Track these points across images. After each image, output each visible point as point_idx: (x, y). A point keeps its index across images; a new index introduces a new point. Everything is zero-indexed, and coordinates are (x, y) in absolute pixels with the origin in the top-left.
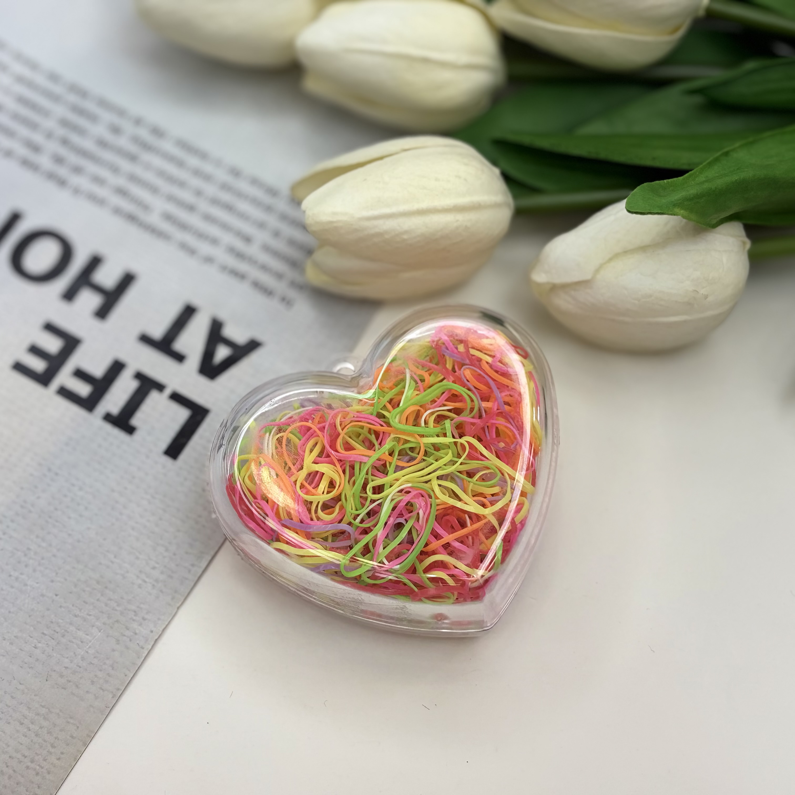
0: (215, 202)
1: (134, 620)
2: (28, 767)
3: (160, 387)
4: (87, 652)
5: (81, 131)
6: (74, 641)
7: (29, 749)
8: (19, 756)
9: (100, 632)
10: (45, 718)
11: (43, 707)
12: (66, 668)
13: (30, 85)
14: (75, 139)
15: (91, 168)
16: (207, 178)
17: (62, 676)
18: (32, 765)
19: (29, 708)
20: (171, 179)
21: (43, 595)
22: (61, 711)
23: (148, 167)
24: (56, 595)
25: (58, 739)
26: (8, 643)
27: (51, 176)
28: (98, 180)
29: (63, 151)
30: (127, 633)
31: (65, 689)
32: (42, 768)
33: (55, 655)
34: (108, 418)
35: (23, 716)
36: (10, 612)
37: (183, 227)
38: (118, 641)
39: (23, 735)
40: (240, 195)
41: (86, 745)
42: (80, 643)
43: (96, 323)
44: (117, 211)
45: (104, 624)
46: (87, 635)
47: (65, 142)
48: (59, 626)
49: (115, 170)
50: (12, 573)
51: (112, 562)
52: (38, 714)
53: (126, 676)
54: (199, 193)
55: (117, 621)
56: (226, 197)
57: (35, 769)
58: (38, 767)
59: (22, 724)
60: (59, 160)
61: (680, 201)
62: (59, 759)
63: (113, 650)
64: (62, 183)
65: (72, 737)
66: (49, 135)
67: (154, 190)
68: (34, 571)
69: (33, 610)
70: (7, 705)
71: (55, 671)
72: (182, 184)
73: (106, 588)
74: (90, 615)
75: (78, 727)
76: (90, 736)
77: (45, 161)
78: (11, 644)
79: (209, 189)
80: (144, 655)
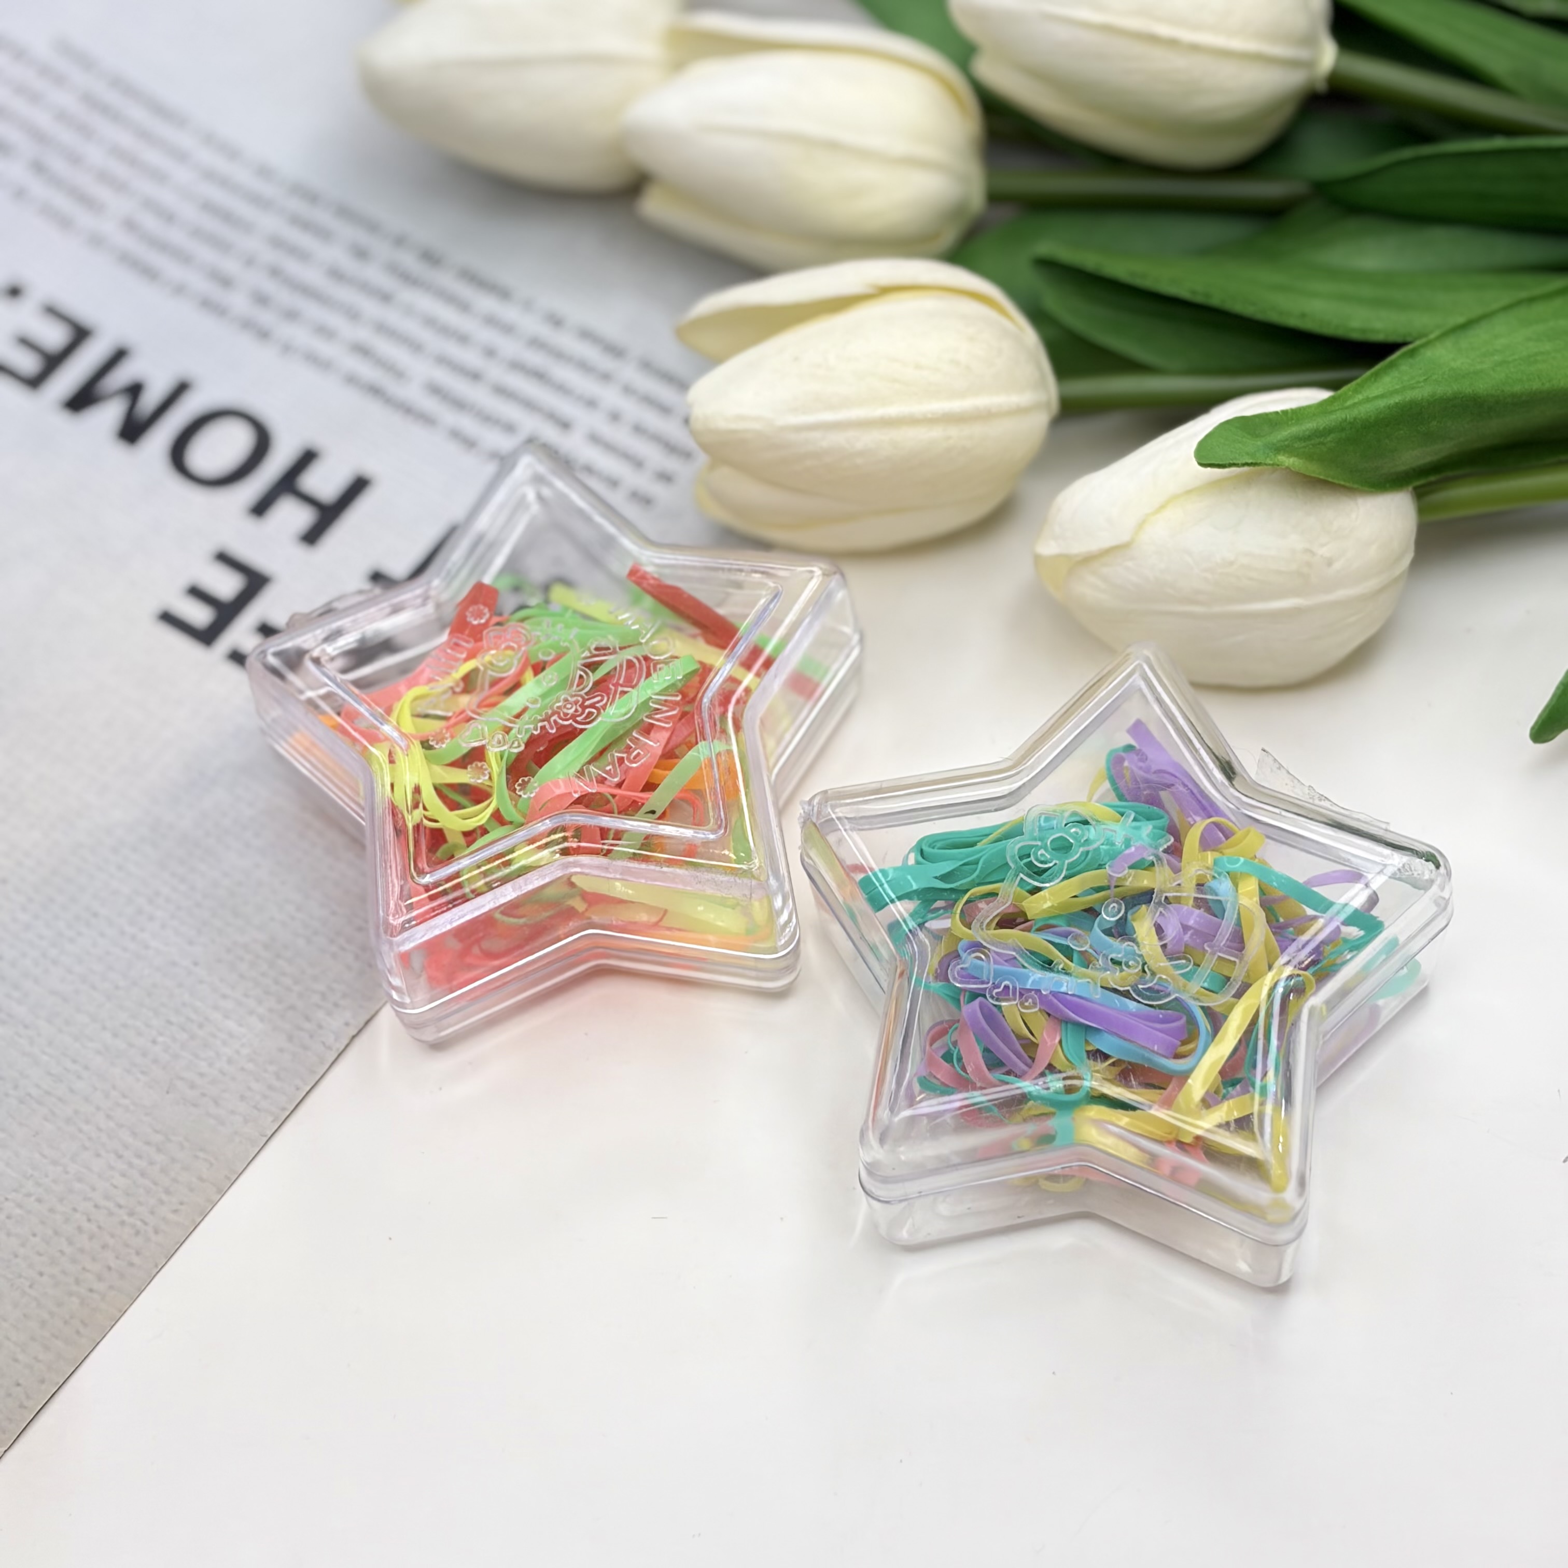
0: (517, 366)
1: (319, 1007)
2: (123, 1223)
4: (238, 1052)
5: (302, 255)
6: (217, 1034)
7: (128, 1195)
8: (111, 1205)
9: (262, 1022)
10: (159, 1150)
11: (157, 1132)
12: (202, 1075)
13: (225, 183)
14: (293, 267)
15: (313, 311)
16: (508, 329)
17: (193, 1086)
18: (130, 1220)
19: (134, 1134)
20: (445, 331)
21: (174, 964)
22: (186, 1139)
23: (409, 311)
24: (196, 964)
25: (178, 1182)
26: (110, 1035)
27: (247, 325)
28: (324, 332)
29: (270, 287)
30: (307, 1025)
31: (196, 1106)
32: (146, 1224)
33: (184, 1054)
35: (123, 1145)
36: (117, 988)
37: (459, 404)
38: (290, 1038)
39: (121, 1175)
40: (559, 355)
41: (222, 1193)
42: (227, 1037)
43: (301, 552)
44: (352, 380)
45: (270, 1010)
46: (241, 1025)
47: (275, 272)
48: (196, 1011)
49: (353, 315)
50: (126, 929)
52: (148, 1143)
53: (298, 1089)
54: (490, 353)
55: (292, 1007)
56: (535, 359)
57: (134, 1226)
58: (139, 1223)
59: (120, 1157)
60: (262, 300)
61: (1287, 443)
62: (175, 1211)
63: (281, 1051)
64: (264, 335)
65: (200, 1179)
66: (250, 262)
67: (416, 347)
68: (164, 926)
69: (155, 985)
70: (98, 1128)
71: (182, 1078)
72: (463, 339)
73: (278, 956)
75: (211, 1164)
76: (228, 1178)
77: (239, 302)
78: (115, 1035)
79: (509, 347)
80: (331, 1060)
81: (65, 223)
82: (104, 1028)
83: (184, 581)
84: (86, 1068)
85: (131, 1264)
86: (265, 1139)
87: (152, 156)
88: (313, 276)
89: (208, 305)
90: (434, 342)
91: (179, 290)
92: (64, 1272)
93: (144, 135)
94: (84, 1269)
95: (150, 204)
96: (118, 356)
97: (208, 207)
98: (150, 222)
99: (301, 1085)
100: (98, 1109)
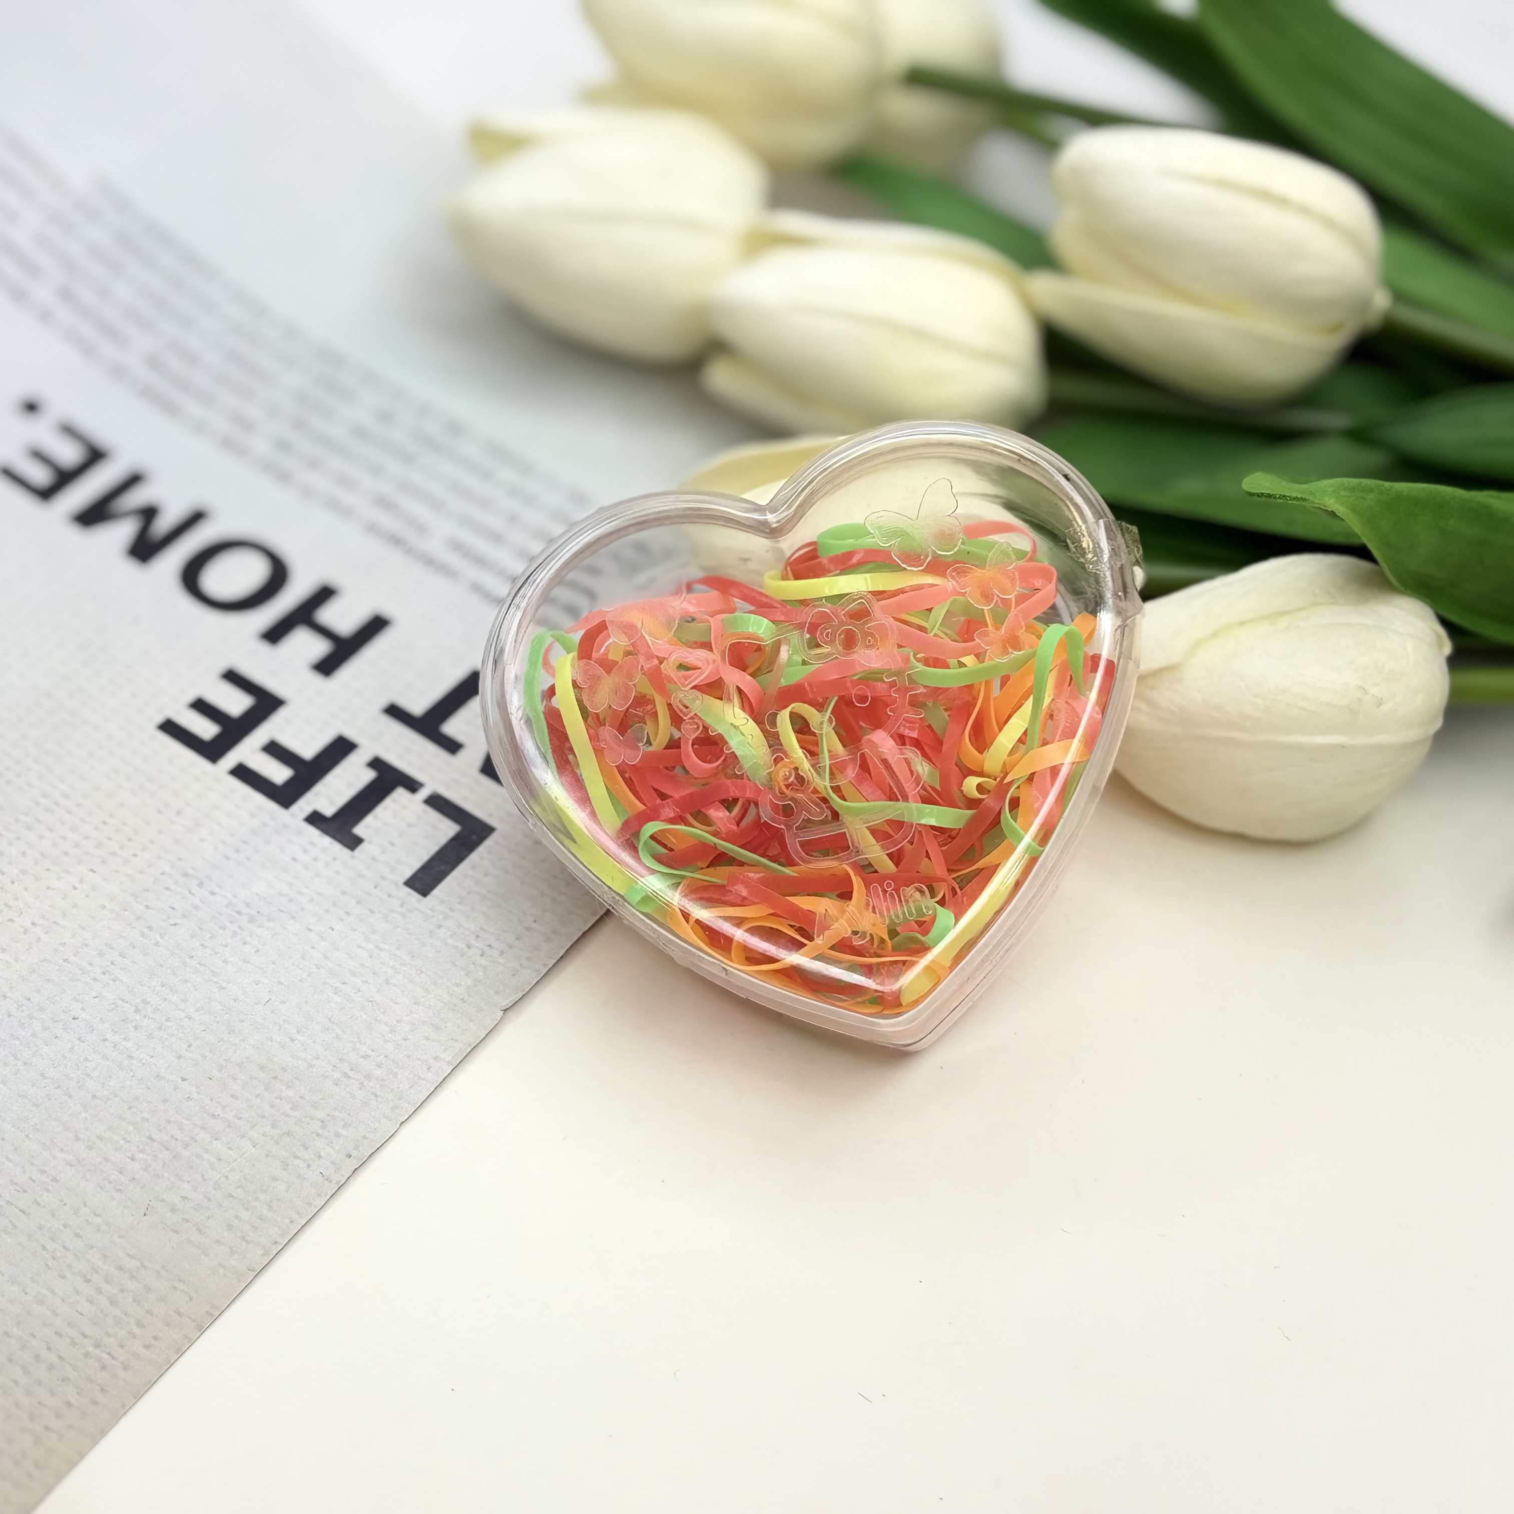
0: (539, 534)
1: (318, 1135)
2: (87, 1355)
3: (412, 785)
4: (227, 1178)
5: (326, 412)
6: (206, 1156)
7: (94, 1324)
8: (74, 1333)
9: (254, 1147)
10: (132, 1277)
11: (132, 1257)
12: (184, 1198)
14: (316, 421)
15: (335, 462)
16: (530, 500)
17: (173, 1210)
18: (97, 1352)
19: (105, 1257)
20: (469, 495)
21: (158, 1077)
22: (163, 1267)
23: (432, 473)
24: (184, 1080)
25: (152, 1314)
26: (83, 1147)
27: (269, 467)
28: (346, 482)
29: (293, 436)
30: (304, 1154)
31: (176, 1232)
32: (113, 1358)
33: (166, 1175)
34: (315, 819)
35: (92, 1268)
36: (94, 1097)
37: (480, 561)
38: (285, 1166)
39: (87, 1300)
41: (202, 1330)
42: (215, 1160)
43: (314, 680)
44: (372, 528)
45: (264, 1135)
46: (231, 1149)
47: (299, 424)
48: (181, 1129)
49: (376, 471)
50: (108, 1036)
51: (293, 1040)
52: (120, 1268)
53: (292, 1222)
54: (513, 519)
55: (288, 1134)
57: (99, 1360)
58: (106, 1357)
59: (88, 1281)
60: (284, 447)
62: (147, 1347)
63: (275, 1179)
64: (284, 477)
65: (178, 1313)
66: (273, 410)
67: (438, 506)
68: (150, 1036)
69: (137, 1098)
70: (64, 1247)
71: (162, 1201)
72: (485, 504)
73: (275, 1078)
74: (240, 1118)
75: (191, 1298)
76: (211, 1315)
77: (261, 445)
78: (90, 1148)
79: (531, 516)
80: (330, 1193)
81: (89, 351)
82: (77, 1139)
83: (191, 697)
84: (54, 1180)
85: (96, 1403)
86: (253, 1274)
87: (181, 303)
88: (335, 431)
89: (228, 444)
90: (456, 503)
91: (200, 428)
92: (17, 1405)
93: (175, 283)
94: (40, 1403)
95: (176, 347)
96: (133, 480)
97: (235, 358)
98: (176, 364)
99: (295, 1216)
100: (65, 1226)
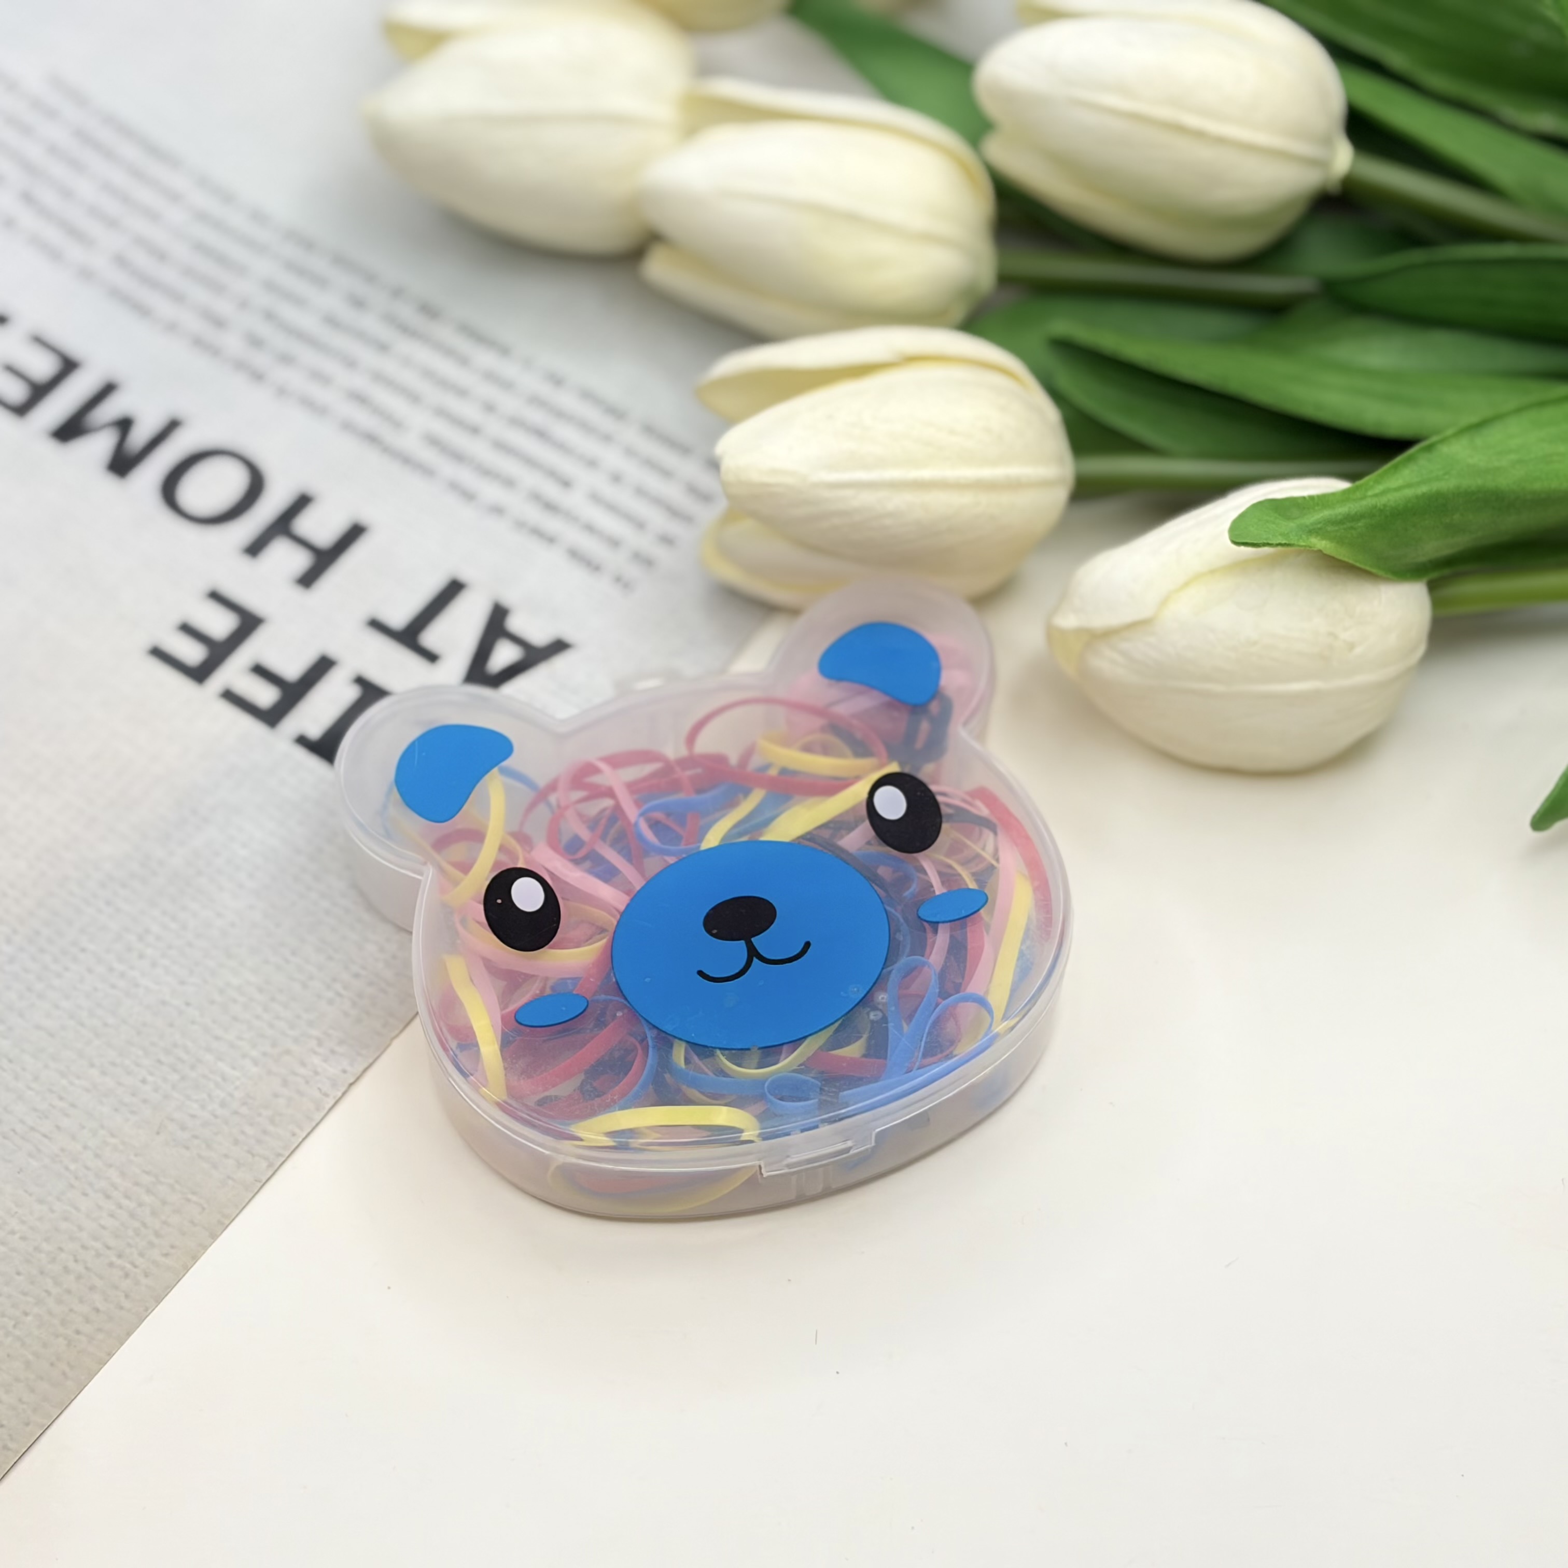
0: (516, 422)
1: (315, 1051)
2: (111, 1265)
4: (231, 1095)
5: (298, 301)
6: (210, 1076)
7: (117, 1236)
8: (98, 1245)
9: (256, 1065)
10: (149, 1191)
11: (148, 1173)
12: (193, 1116)
13: (219, 225)
14: (289, 313)
15: (308, 357)
16: (507, 385)
17: (183, 1128)
18: (119, 1262)
19: (123, 1174)
20: (444, 384)
21: (164, 1003)
22: (177, 1181)
23: (407, 362)
24: (187, 1004)
25: (168, 1225)
26: (97, 1073)
27: (240, 366)
28: (319, 377)
29: (264, 330)
30: (302, 1071)
31: (187, 1148)
32: (135, 1267)
33: (176, 1095)
34: (302, 741)
35: (112, 1185)
37: (458, 457)
38: (285, 1083)
39: (109, 1215)
40: (560, 414)
41: (214, 1237)
42: (220, 1079)
43: (297, 595)
44: (348, 426)
45: (265, 1054)
46: (234, 1068)
47: (270, 316)
48: (188, 1052)
49: (351, 363)
50: (115, 966)
52: (137, 1184)
53: (293, 1135)
54: (490, 408)
55: (288, 1052)
56: (536, 416)
57: (123, 1269)
58: (128, 1266)
59: (108, 1197)
60: (256, 342)
61: (1319, 526)
62: (166, 1255)
63: (276, 1095)
64: (258, 377)
65: (193, 1223)
66: (244, 304)
67: (414, 398)
68: (154, 965)
69: (145, 1024)
70: (85, 1167)
71: (173, 1120)
72: (462, 393)
74: (241, 1039)
75: (204, 1209)
76: (220, 1223)
77: (232, 343)
78: (104, 1073)
79: (509, 404)
80: (328, 1106)
81: (55, 255)
82: (92, 1065)
83: (177, 618)
84: (73, 1105)
85: (121, 1308)
86: (259, 1185)
87: (145, 196)
88: (308, 322)
89: (199, 343)
90: (432, 394)
91: (172, 327)
92: (50, 1313)
93: (137, 174)
94: (71, 1310)
95: (141, 242)
96: (107, 390)
97: (200, 247)
98: (141, 259)
99: (297, 1130)
100: (85, 1147)
